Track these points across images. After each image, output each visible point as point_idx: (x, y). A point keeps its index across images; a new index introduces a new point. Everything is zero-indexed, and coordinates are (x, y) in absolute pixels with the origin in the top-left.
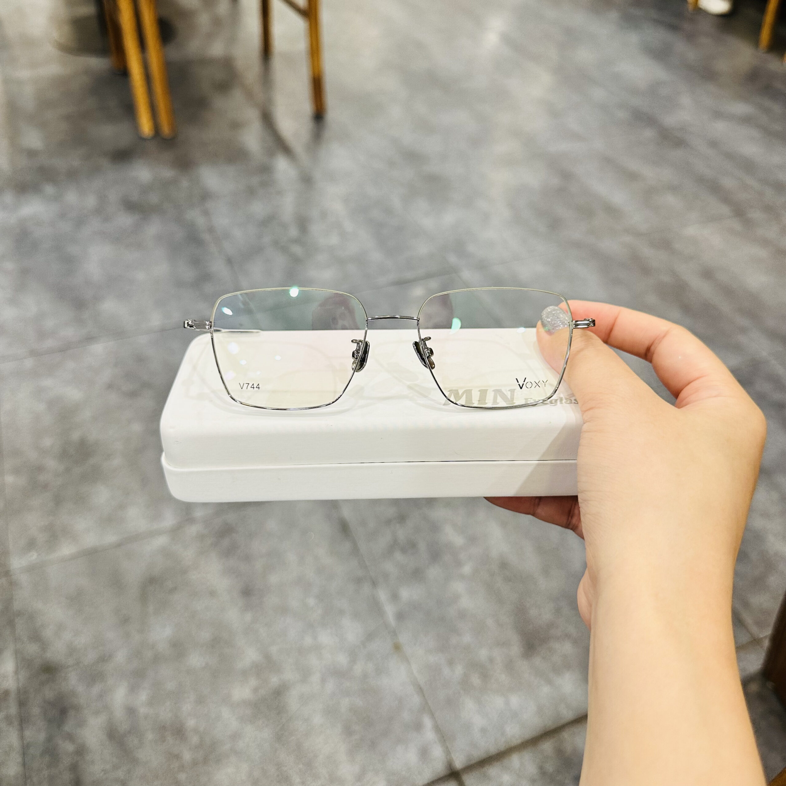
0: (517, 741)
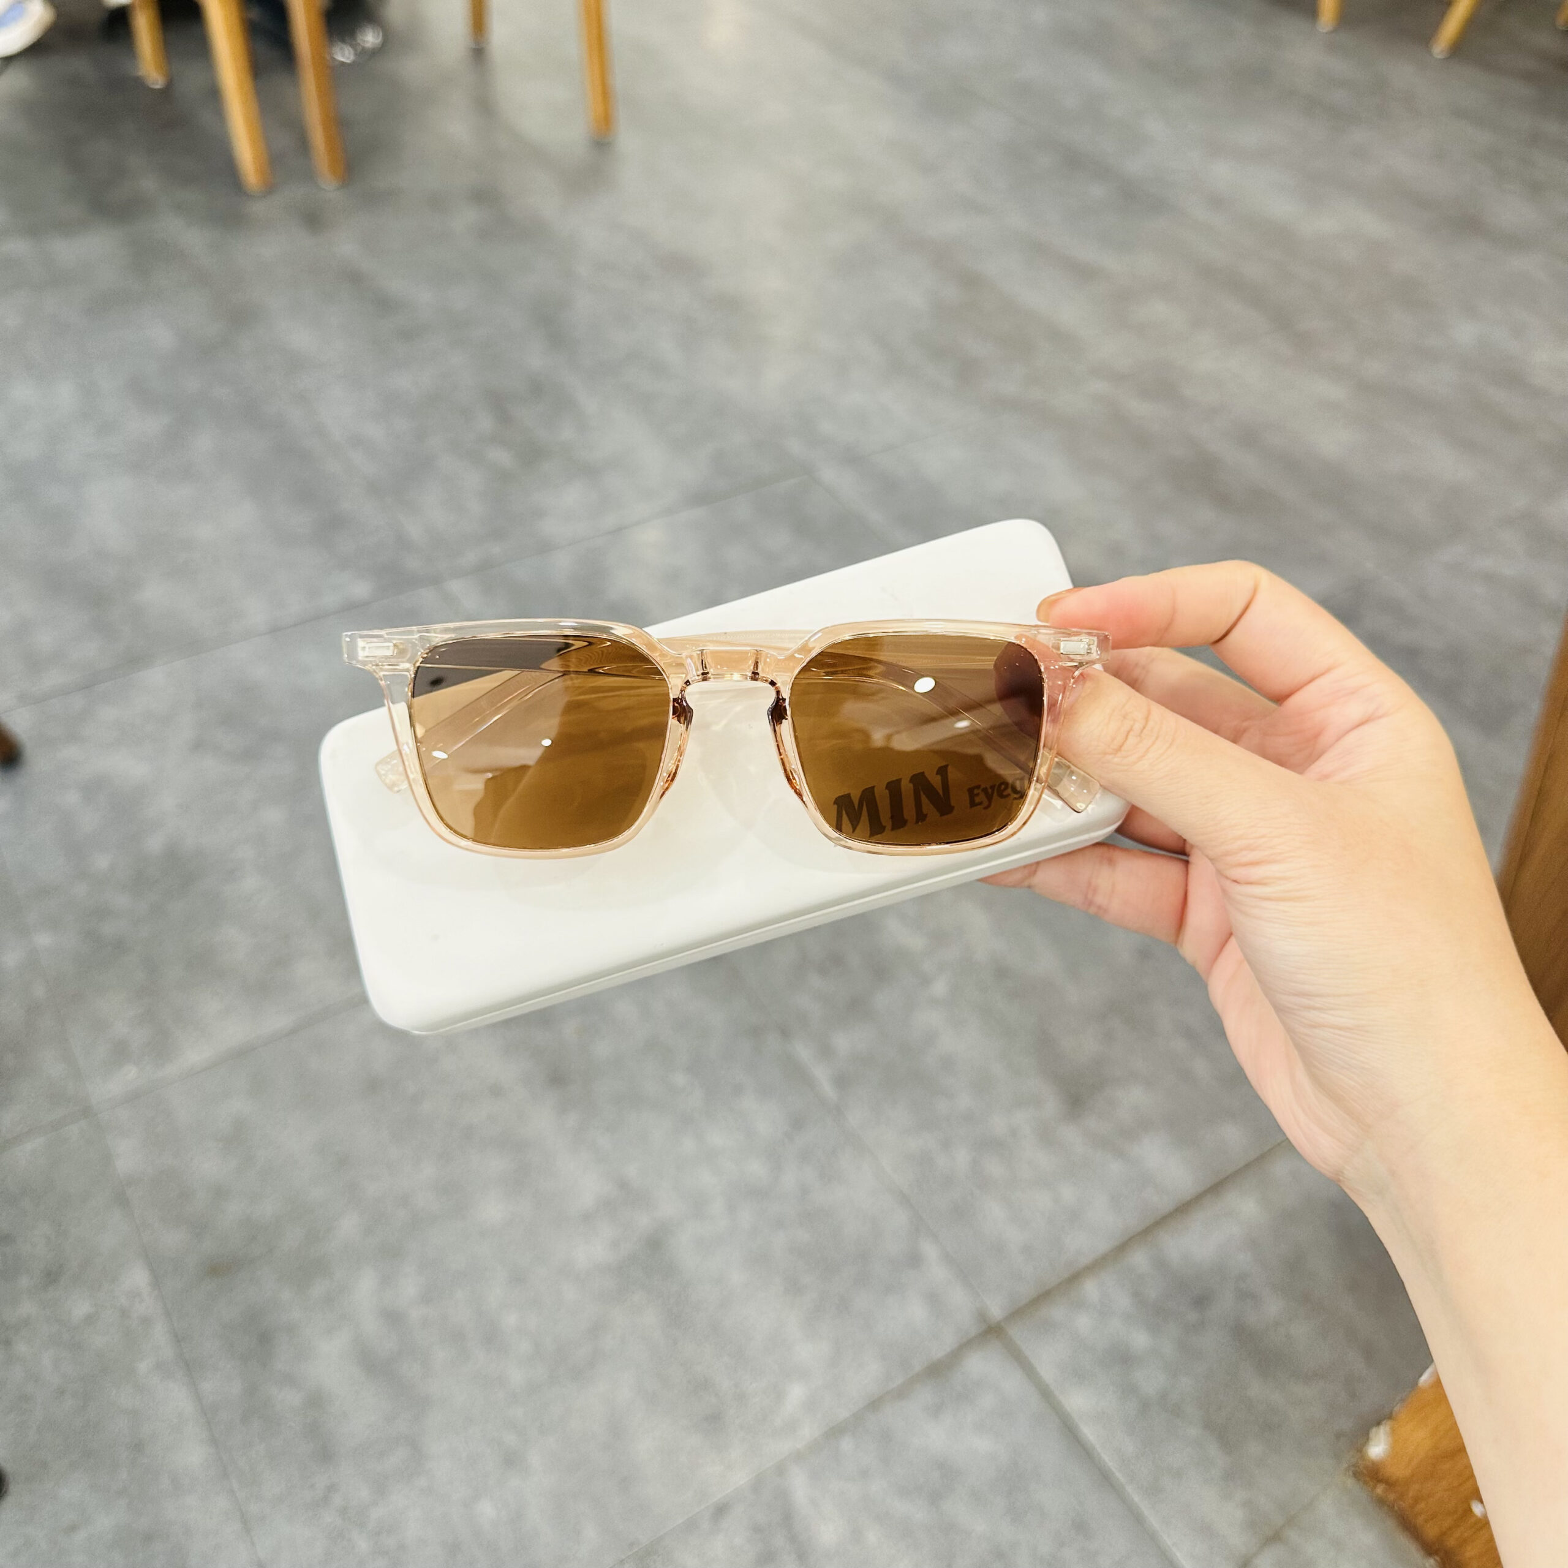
0: (1085, 1261)
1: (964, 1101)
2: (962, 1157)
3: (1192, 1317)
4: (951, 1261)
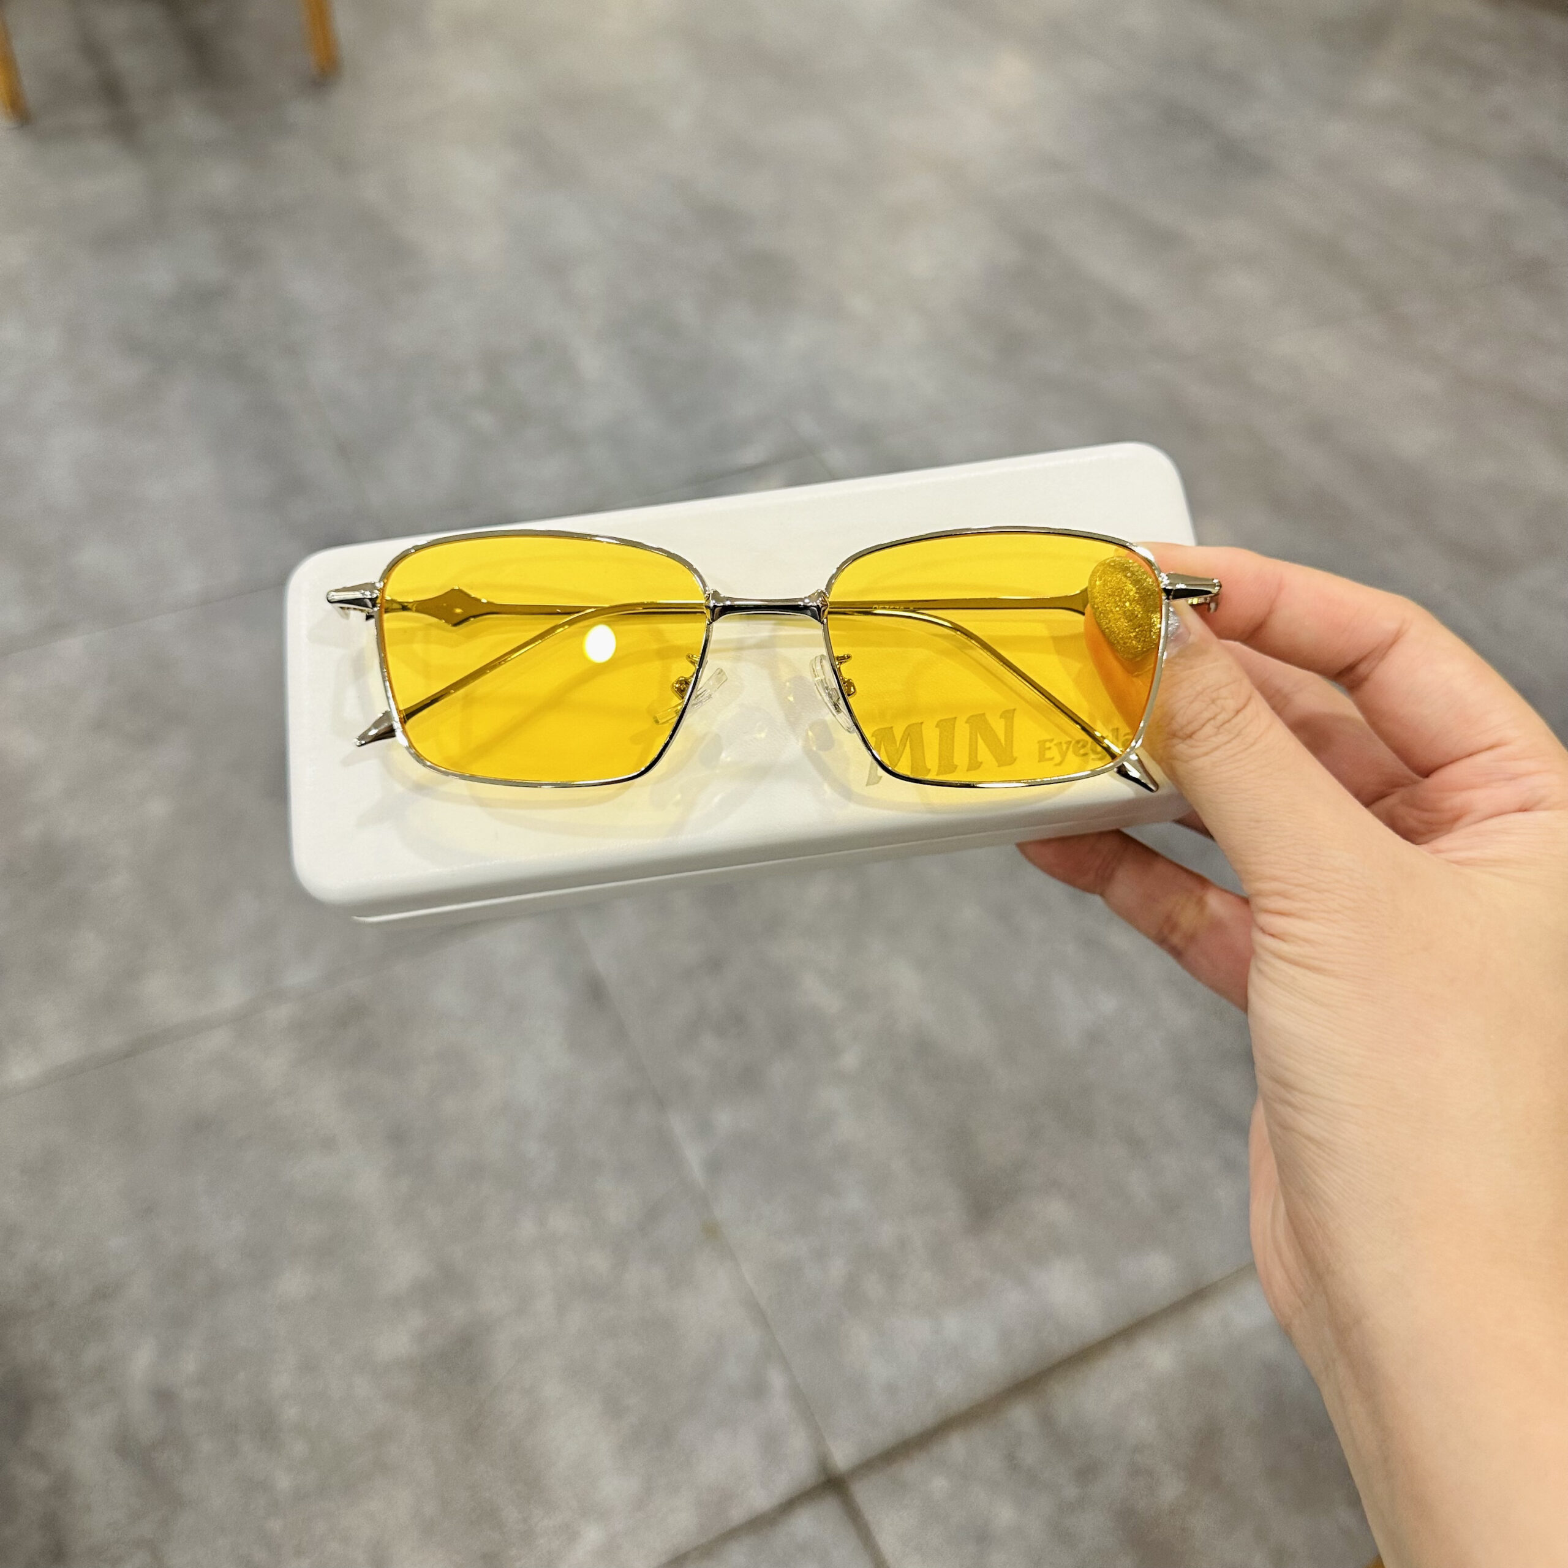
0: (959, 1406)
1: (854, 1201)
2: (837, 1269)
3: (1071, 1492)
4: (797, 1395)
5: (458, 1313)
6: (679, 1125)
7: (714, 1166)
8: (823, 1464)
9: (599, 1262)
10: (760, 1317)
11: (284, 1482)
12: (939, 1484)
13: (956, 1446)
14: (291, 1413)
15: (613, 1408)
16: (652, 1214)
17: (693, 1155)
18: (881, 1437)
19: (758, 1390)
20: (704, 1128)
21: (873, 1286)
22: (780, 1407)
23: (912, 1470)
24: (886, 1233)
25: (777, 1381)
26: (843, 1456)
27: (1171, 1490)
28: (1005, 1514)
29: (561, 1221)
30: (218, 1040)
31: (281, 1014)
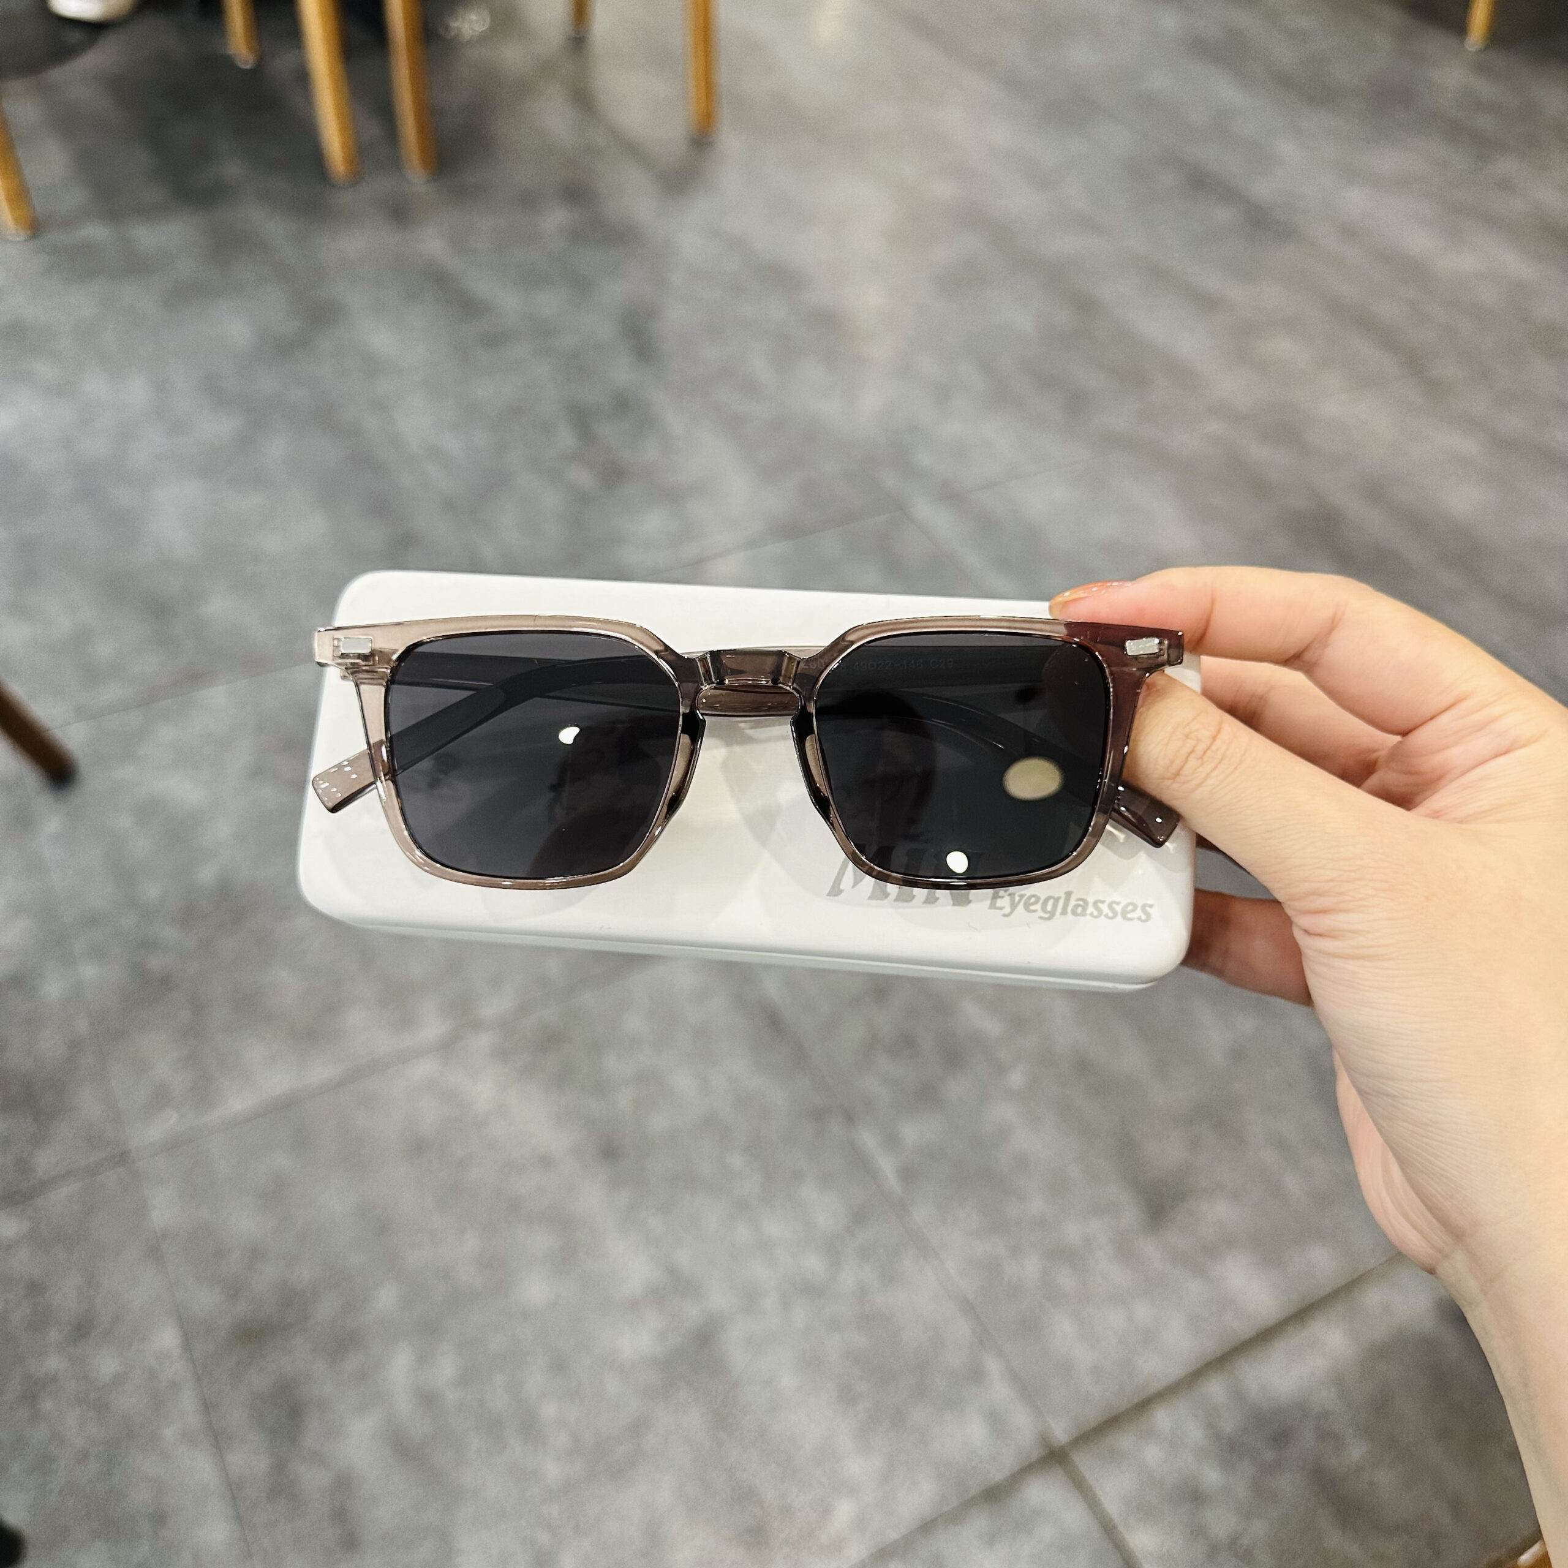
1: (1037, 1205)
2: (1032, 1266)
3: (1269, 1455)
4: (1015, 1378)
5: (693, 1313)
6: (869, 1139)
7: (908, 1175)
8: (1045, 1440)
9: (814, 1264)
10: (968, 1307)
11: (553, 1471)
12: (1153, 1454)
13: (1162, 1418)
14: (549, 1410)
15: (847, 1396)
16: (859, 1217)
17: (887, 1166)
18: (1093, 1416)
19: (976, 1375)
20: (892, 1141)
21: (1066, 1280)
22: (1000, 1390)
23: (1125, 1440)
24: (1073, 1232)
25: (993, 1366)
26: (1061, 1433)
27: (1356, 1451)
28: (1212, 1477)
29: (775, 1227)
30: (424, 1069)
31: (483, 1042)
